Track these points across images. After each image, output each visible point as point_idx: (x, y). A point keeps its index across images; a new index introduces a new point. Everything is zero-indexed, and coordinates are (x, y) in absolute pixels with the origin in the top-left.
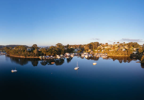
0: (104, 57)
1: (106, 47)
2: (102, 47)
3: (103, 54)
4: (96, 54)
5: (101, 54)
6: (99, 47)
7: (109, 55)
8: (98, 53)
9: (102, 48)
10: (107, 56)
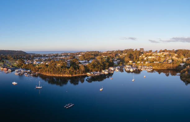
0: (149, 70)
1: (149, 57)
2: (146, 57)
3: (148, 67)
4: (140, 67)
5: (145, 67)
6: (141, 56)
7: (154, 68)
8: (142, 66)
9: (145, 59)
10: (151, 70)
